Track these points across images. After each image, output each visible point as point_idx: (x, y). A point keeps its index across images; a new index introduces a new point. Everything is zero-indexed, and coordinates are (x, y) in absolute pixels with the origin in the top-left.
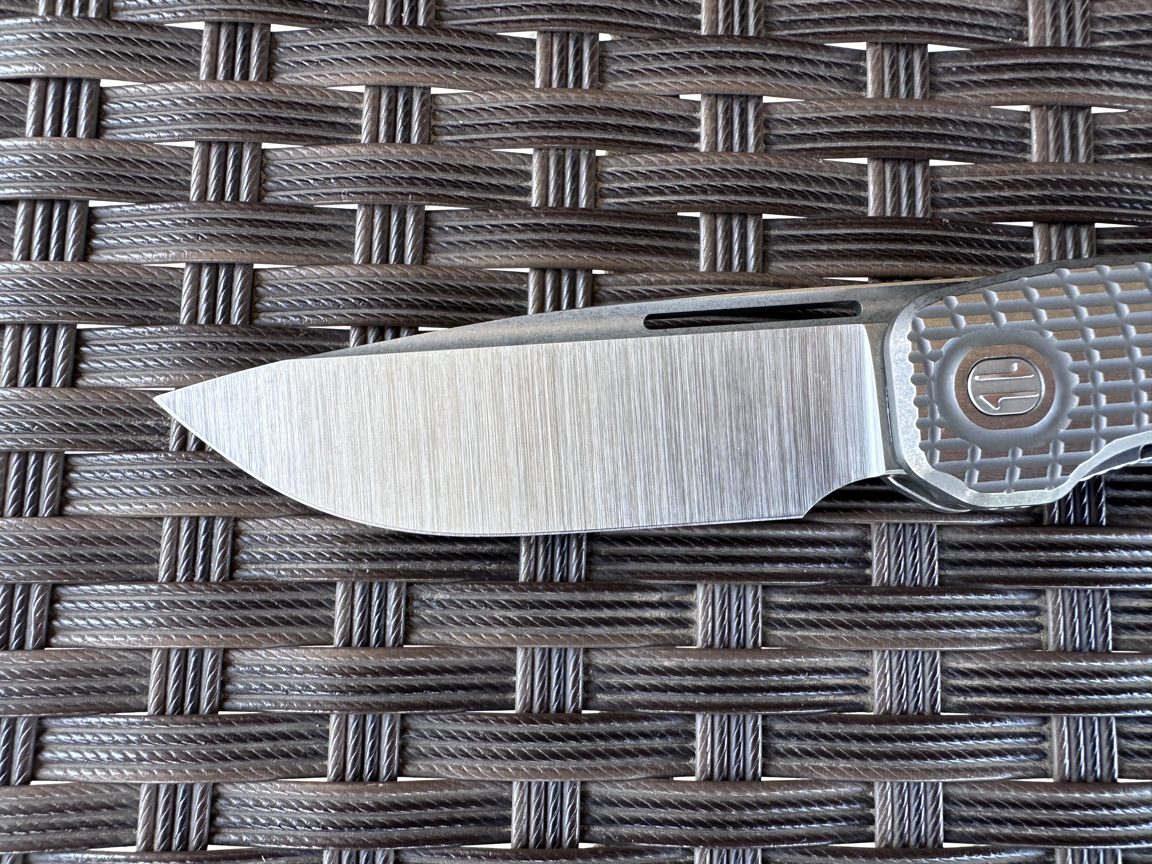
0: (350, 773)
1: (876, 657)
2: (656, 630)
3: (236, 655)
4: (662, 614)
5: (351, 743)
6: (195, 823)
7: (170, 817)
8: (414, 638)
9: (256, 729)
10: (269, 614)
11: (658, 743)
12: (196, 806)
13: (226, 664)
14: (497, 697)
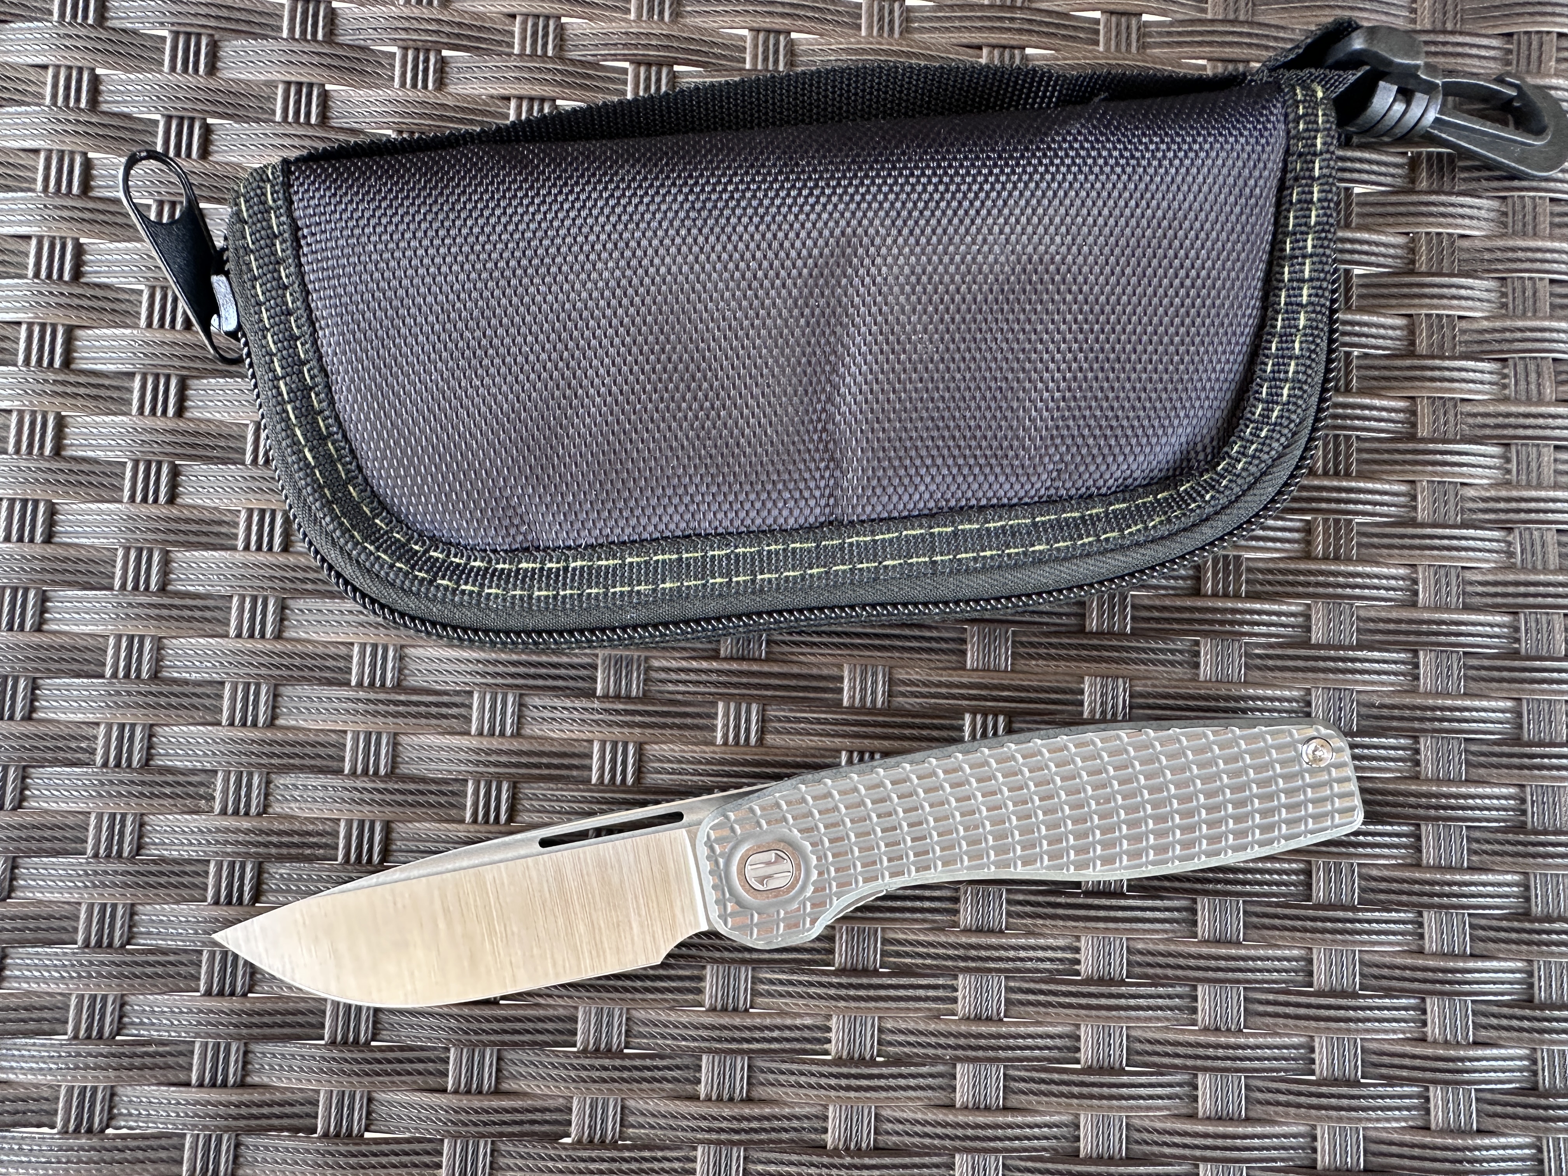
3: (140, 908)
6: (108, 1020)
7: (91, 1016)
9: (151, 958)
10: (163, 880)
12: (109, 1009)
13: (133, 914)
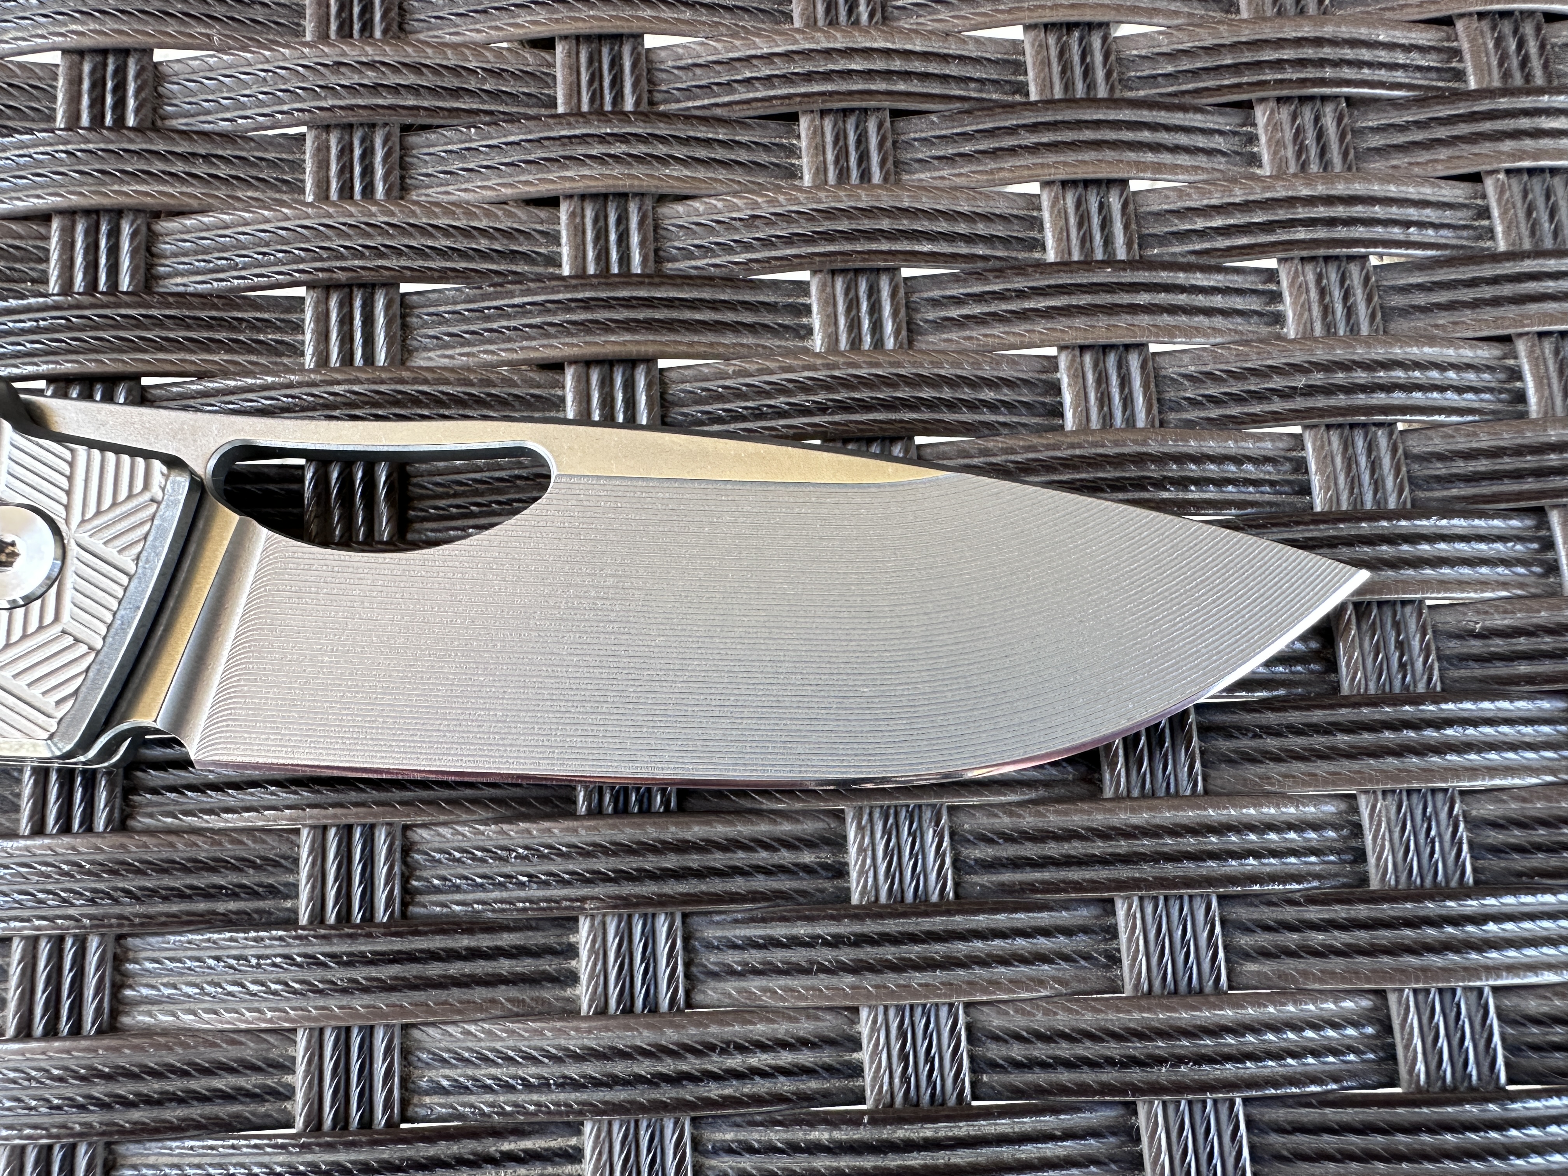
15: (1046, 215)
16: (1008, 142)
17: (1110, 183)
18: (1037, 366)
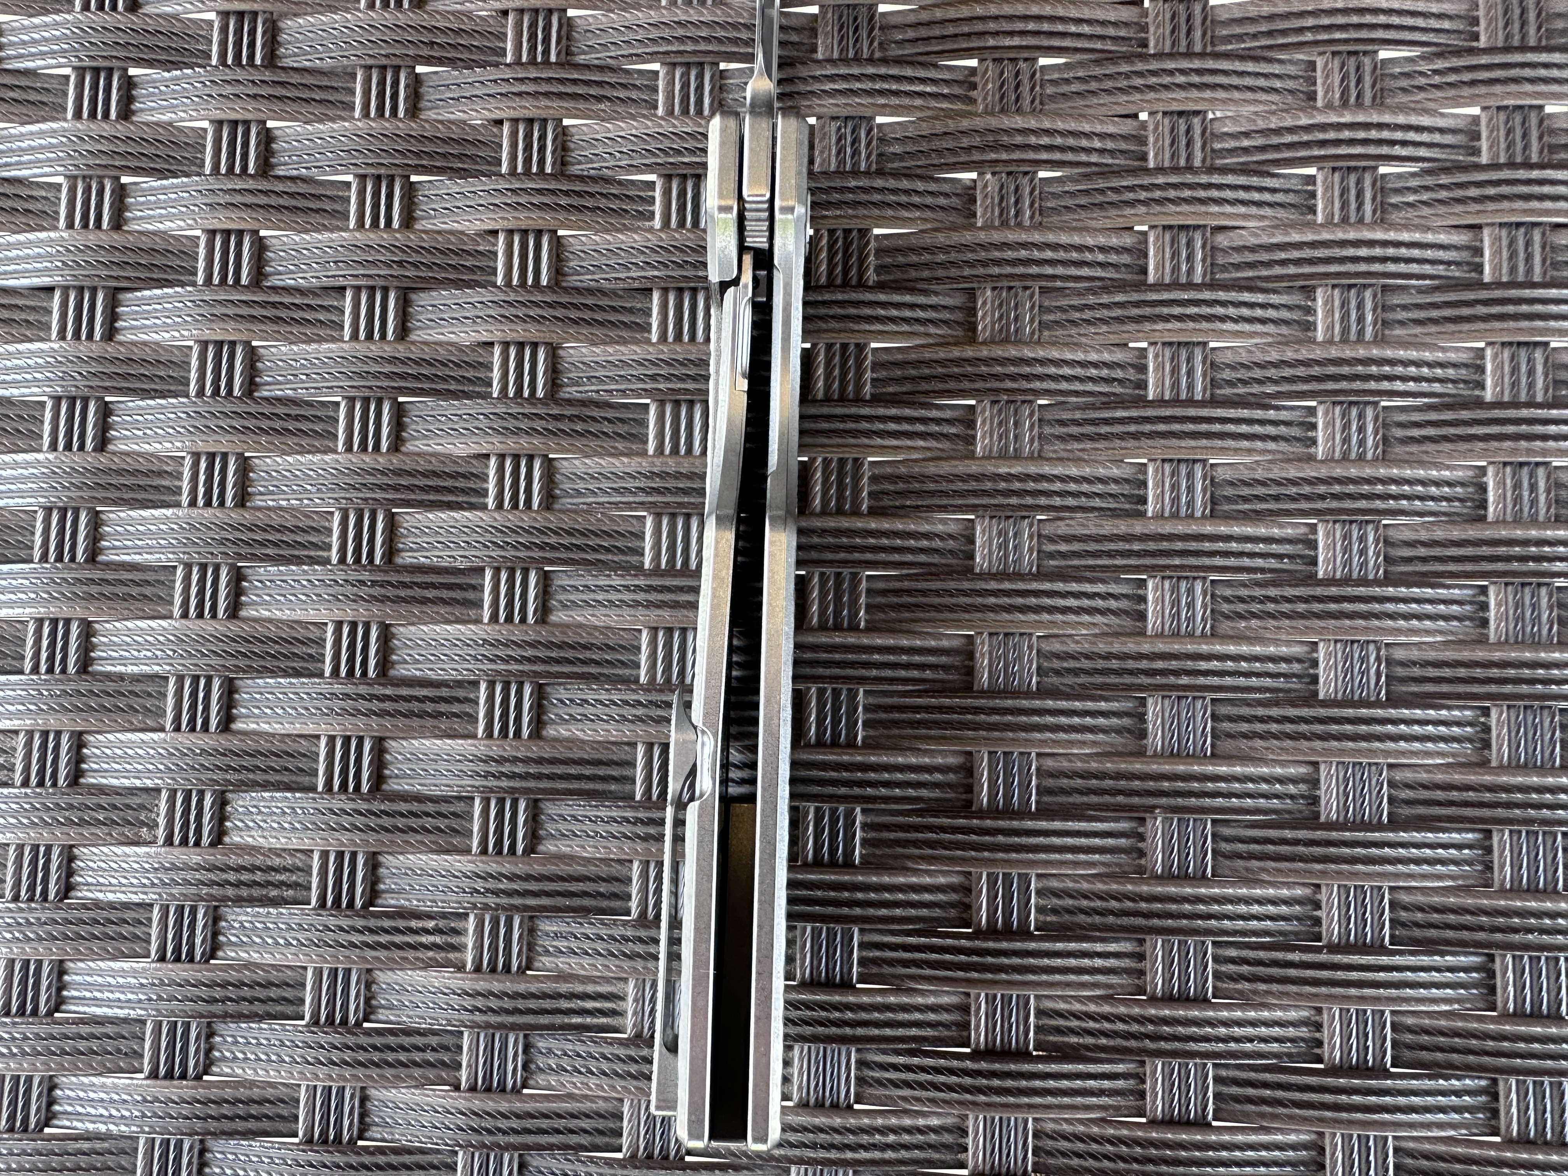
0: (162, 1071)
1: (632, 984)
2: (430, 954)
4: (438, 939)
5: (164, 1045)
8: (220, 954)
10: (97, 930)
11: (430, 1056)
14: (289, 1010)
15: (1489, 367)
16: (1466, 311)
17: (1536, 344)
18: (1471, 473)
